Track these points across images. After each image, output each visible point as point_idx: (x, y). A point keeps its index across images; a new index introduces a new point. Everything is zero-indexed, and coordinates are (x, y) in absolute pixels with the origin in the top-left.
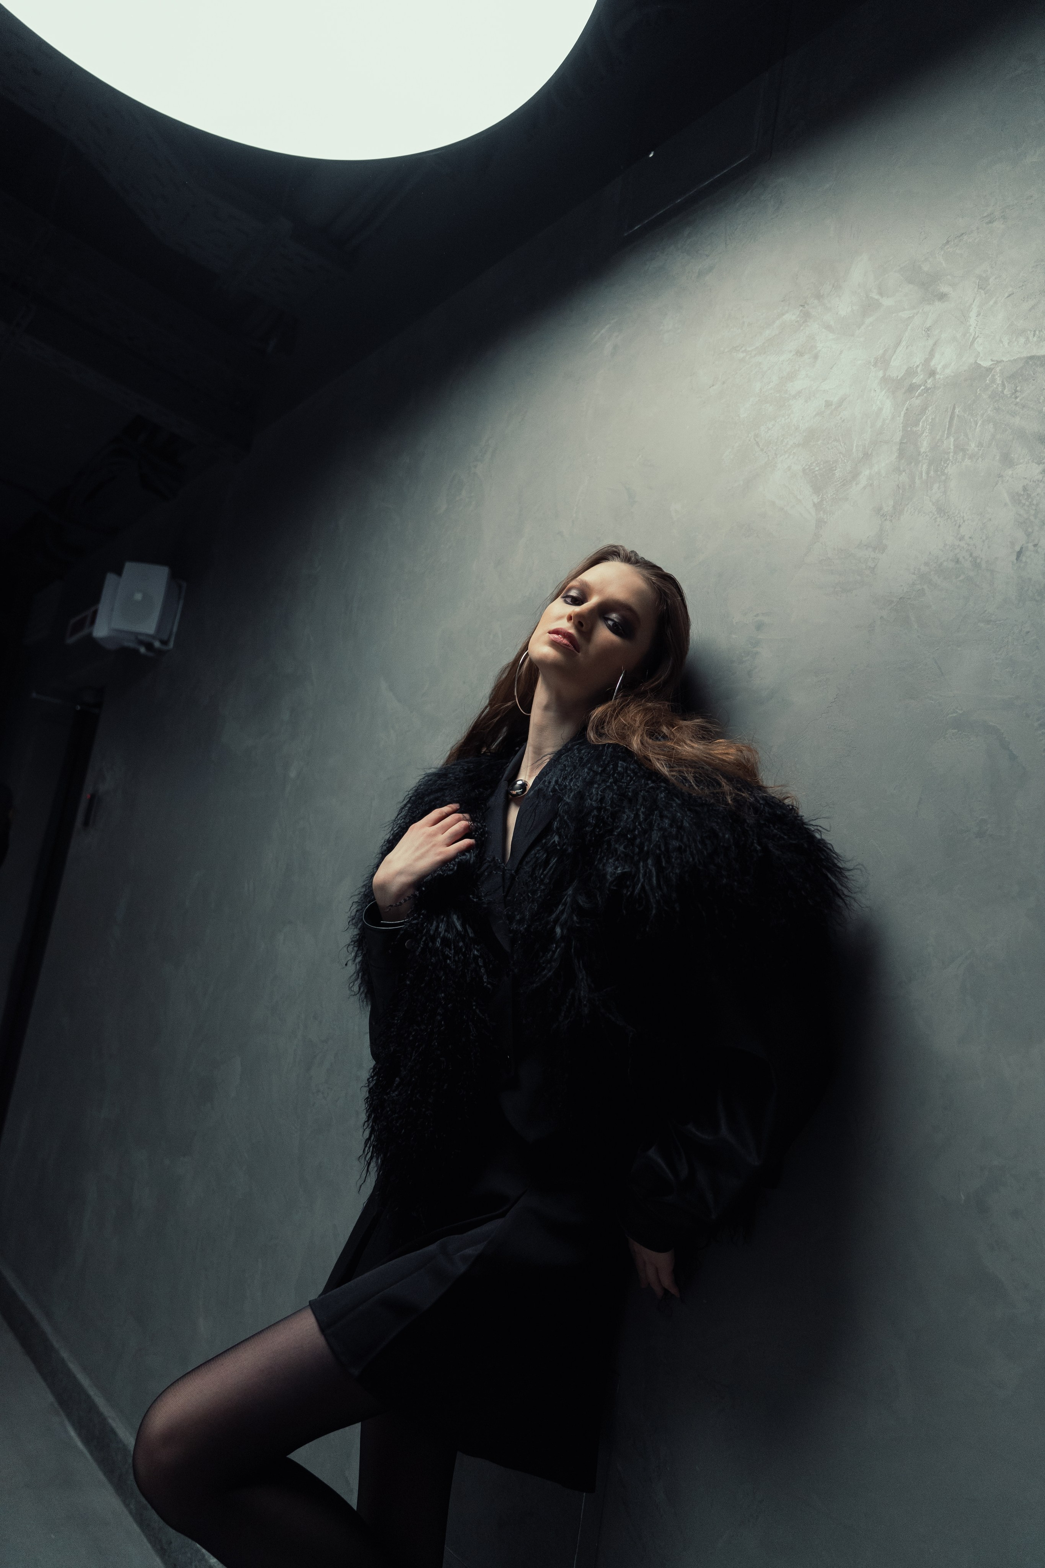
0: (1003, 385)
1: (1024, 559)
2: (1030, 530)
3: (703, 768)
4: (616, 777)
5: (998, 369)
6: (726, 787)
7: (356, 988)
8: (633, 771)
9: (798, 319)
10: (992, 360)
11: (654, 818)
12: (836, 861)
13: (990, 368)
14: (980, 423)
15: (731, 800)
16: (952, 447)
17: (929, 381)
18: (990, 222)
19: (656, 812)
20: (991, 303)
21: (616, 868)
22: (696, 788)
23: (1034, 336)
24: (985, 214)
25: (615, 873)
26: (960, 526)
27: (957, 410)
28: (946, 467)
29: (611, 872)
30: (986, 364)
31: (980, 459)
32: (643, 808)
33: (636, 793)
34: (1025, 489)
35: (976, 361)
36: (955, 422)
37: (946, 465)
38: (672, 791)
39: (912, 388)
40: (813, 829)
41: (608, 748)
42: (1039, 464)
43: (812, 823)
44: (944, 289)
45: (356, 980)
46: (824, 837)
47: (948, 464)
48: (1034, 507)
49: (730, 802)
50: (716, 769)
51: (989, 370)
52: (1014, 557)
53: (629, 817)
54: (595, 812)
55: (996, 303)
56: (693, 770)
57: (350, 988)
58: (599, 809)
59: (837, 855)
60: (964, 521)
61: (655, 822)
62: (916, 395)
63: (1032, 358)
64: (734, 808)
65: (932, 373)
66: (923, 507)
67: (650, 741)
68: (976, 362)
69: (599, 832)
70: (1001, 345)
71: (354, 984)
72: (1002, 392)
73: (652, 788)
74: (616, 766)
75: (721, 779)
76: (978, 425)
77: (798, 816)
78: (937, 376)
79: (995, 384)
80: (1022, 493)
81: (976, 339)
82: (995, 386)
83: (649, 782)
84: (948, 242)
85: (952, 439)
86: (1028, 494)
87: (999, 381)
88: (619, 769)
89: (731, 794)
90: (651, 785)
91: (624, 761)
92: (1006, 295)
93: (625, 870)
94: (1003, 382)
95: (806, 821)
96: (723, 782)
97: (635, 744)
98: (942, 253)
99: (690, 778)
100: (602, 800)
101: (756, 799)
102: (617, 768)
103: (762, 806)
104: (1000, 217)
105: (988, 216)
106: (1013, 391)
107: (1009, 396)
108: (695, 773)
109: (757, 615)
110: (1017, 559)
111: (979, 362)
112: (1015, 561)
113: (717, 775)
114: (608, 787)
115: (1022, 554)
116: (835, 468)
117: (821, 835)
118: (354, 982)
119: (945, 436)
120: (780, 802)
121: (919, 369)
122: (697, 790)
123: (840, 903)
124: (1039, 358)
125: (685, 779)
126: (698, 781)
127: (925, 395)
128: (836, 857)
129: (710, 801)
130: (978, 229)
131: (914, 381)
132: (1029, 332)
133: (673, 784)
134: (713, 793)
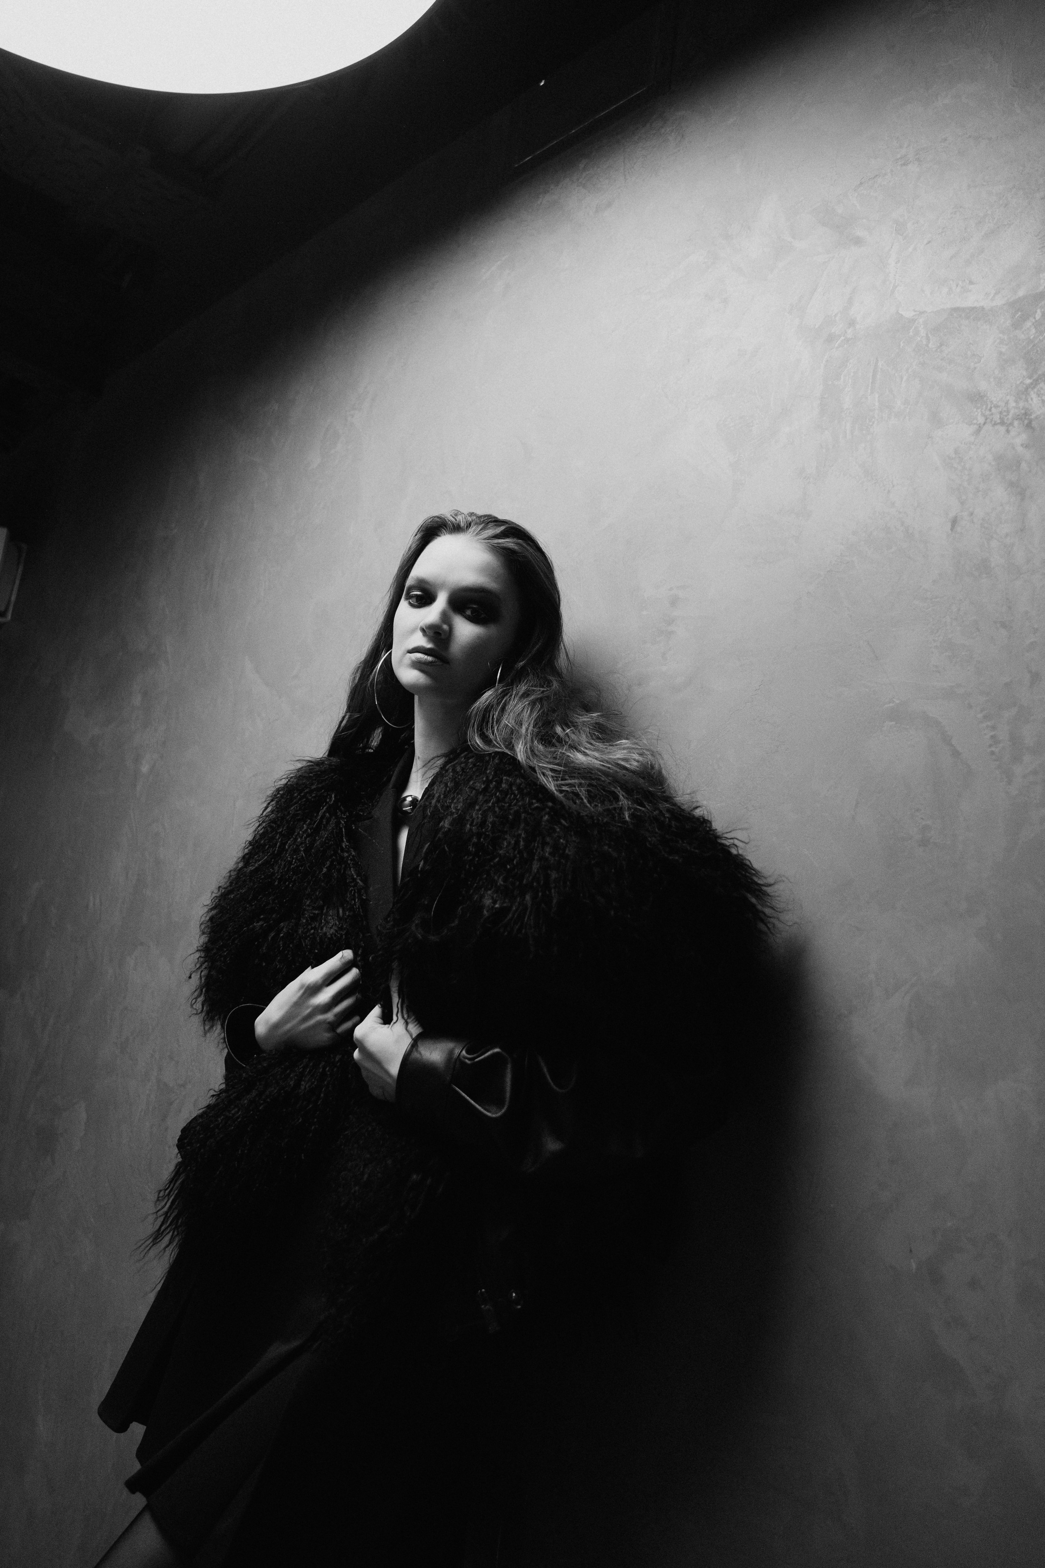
0: (928, 339)
1: (959, 529)
2: (964, 497)
3: (599, 779)
4: (498, 796)
5: (921, 321)
6: (624, 802)
7: (198, 1006)
8: (519, 788)
9: (706, 260)
10: (915, 311)
11: (536, 845)
12: (756, 879)
13: (913, 319)
14: (905, 378)
15: (629, 817)
16: (877, 404)
17: (849, 331)
18: (904, 164)
19: (538, 838)
20: (910, 250)
21: (495, 902)
22: (588, 805)
23: (957, 286)
24: (899, 156)
25: (493, 907)
26: (889, 491)
27: (880, 364)
28: (872, 425)
29: (489, 906)
30: (908, 314)
31: (907, 418)
32: (524, 834)
33: (517, 814)
34: (956, 451)
35: (897, 311)
36: (878, 376)
37: (871, 423)
38: (558, 810)
39: (831, 339)
40: (728, 844)
41: (494, 758)
42: (970, 425)
43: (726, 835)
44: (860, 233)
45: (199, 996)
46: (740, 852)
47: (873, 423)
48: (966, 472)
49: (627, 818)
50: (616, 780)
51: (912, 321)
52: (949, 525)
53: (509, 843)
54: (475, 840)
55: (915, 249)
56: (587, 782)
57: (192, 1006)
58: (479, 835)
59: (755, 871)
60: (893, 486)
61: (536, 850)
62: (836, 345)
63: (956, 309)
64: (631, 826)
65: (852, 323)
66: (848, 470)
67: (541, 747)
68: (897, 313)
69: (477, 861)
70: (923, 295)
71: (196, 1001)
72: (927, 345)
73: (537, 807)
74: (500, 782)
75: (619, 792)
76: (904, 380)
77: (711, 830)
78: (858, 327)
79: (919, 337)
80: (954, 456)
81: (896, 287)
82: (919, 339)
83: (534, 801)
84: (861, 183)
85: (877, 396)
86: (960, 457)
87: (923, 333)
88: (504, 785)
89: (629, 809)
90: (537, 805)
91: (509, 776)
92: (926, 241)
93: (505, 905)
94: (927, 334)
95: (718, 834)
96: (621, 794)
97: (521, 752)
98: (856, 194)
99: (583, 792)
100: (483, 823)
101: (661, 812)
102: (501, 786)
103: (667, 819)
104: (914, 160)
105: (901, 158)
106: (939, 345)
107: (934, 349)
108: (590, 785)
109: (671, 589)
110: (952, 530)
111: (900, 313)
112: (950, 532)
113: (616, 788)
114: (490, 807)
115: (957, 524)
116: (751, 424)
117: (738, 851)
118: (196, 998)
119: (869, 391)
120: (689, 814)
121: (837, 318)
122: (590, 808)
123: (762, 926)
124: (963, 309)
125: (577, 795)
126: (591, 797)
127: (845, 346)
128: (754, 872)
129: (602, 821)
130: (892, 171)
131: (833, 331)
132: (951, 282)
133: (561, 803)
134: (608, 810)
